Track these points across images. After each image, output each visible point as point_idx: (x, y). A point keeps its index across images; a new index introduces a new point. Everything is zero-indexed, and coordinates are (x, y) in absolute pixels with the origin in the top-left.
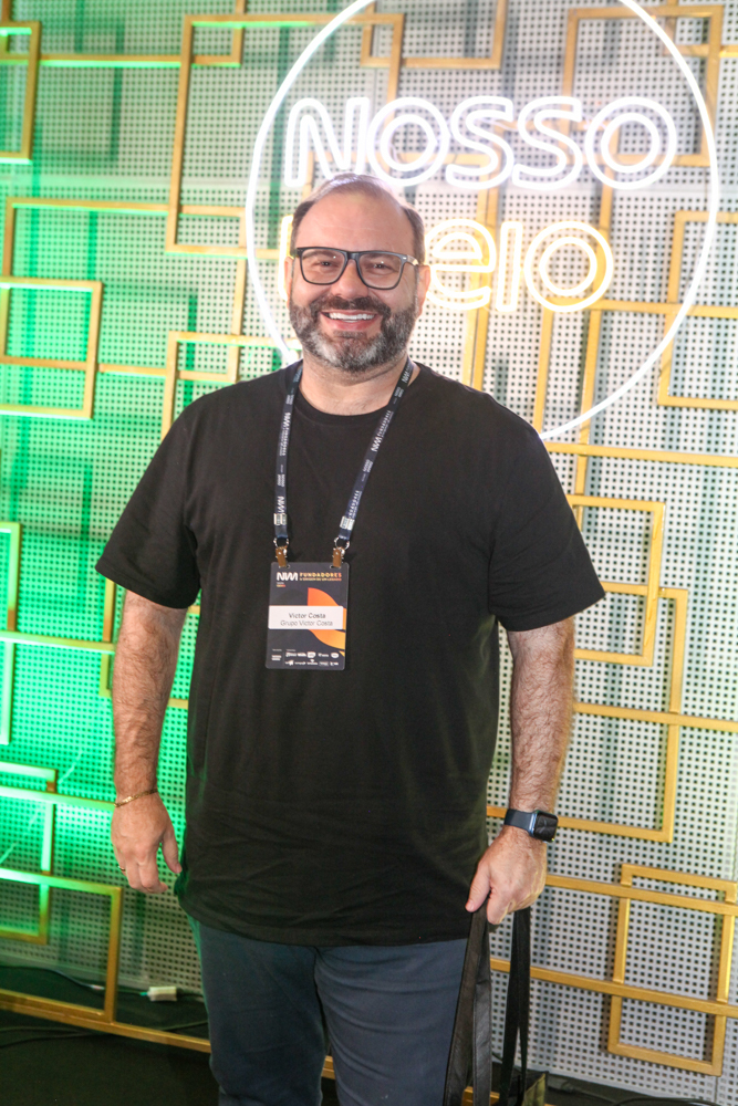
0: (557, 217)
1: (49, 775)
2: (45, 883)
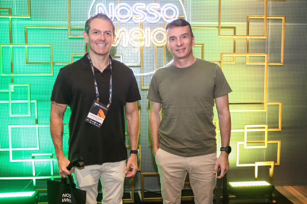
1: (51, 154)
2: (52, 178)
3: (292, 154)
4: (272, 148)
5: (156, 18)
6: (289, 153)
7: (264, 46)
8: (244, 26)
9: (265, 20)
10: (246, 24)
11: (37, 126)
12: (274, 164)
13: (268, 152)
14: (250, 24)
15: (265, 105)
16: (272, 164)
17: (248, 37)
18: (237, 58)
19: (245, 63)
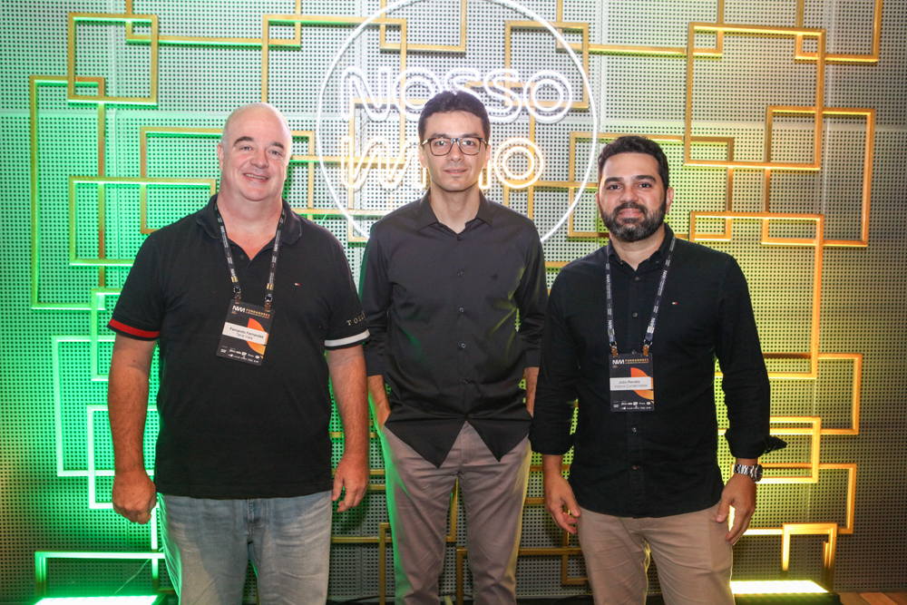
3: (886, 500)
4: (829, 482)
6: (879, 496)
7: (811, 190)
9: (817, 118)
10: (761, 126)
12: (838, 531)
13: (817, 494)
14: (775, 126)
15: (814, 361)
16: (831, 530)
17: (768, 168)
18: (736, 225)
19: (758, 242)
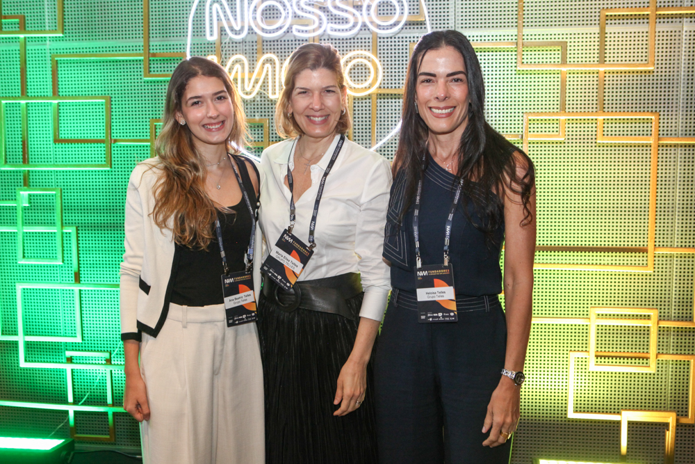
0: (352, 48)
1: (107, 355)
2: (110, 411)
5: (351, 25)
8: (592, 36)
9: (652, 19)
10: (596, 29)
11: (76, 288)
12: (677, 420)
14: (608, 29)
15: (650, 254)
17: (602, 69)
18: (571, 125)
19: (594, 141)
